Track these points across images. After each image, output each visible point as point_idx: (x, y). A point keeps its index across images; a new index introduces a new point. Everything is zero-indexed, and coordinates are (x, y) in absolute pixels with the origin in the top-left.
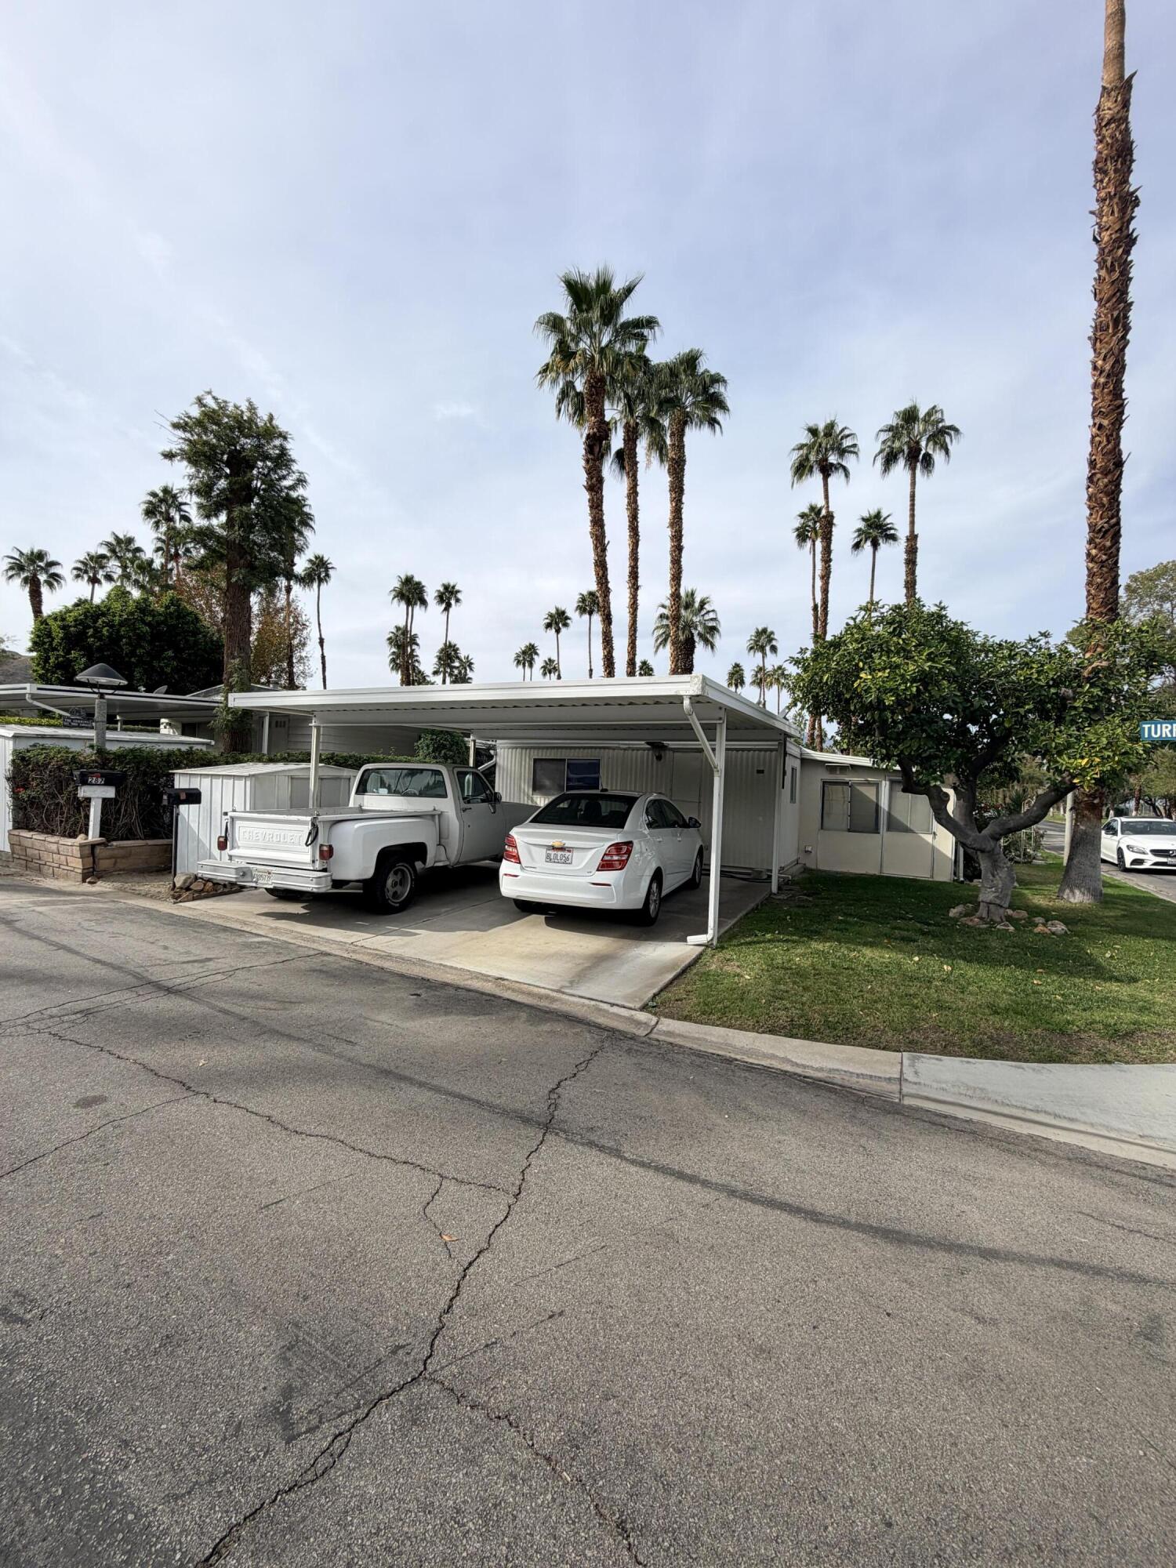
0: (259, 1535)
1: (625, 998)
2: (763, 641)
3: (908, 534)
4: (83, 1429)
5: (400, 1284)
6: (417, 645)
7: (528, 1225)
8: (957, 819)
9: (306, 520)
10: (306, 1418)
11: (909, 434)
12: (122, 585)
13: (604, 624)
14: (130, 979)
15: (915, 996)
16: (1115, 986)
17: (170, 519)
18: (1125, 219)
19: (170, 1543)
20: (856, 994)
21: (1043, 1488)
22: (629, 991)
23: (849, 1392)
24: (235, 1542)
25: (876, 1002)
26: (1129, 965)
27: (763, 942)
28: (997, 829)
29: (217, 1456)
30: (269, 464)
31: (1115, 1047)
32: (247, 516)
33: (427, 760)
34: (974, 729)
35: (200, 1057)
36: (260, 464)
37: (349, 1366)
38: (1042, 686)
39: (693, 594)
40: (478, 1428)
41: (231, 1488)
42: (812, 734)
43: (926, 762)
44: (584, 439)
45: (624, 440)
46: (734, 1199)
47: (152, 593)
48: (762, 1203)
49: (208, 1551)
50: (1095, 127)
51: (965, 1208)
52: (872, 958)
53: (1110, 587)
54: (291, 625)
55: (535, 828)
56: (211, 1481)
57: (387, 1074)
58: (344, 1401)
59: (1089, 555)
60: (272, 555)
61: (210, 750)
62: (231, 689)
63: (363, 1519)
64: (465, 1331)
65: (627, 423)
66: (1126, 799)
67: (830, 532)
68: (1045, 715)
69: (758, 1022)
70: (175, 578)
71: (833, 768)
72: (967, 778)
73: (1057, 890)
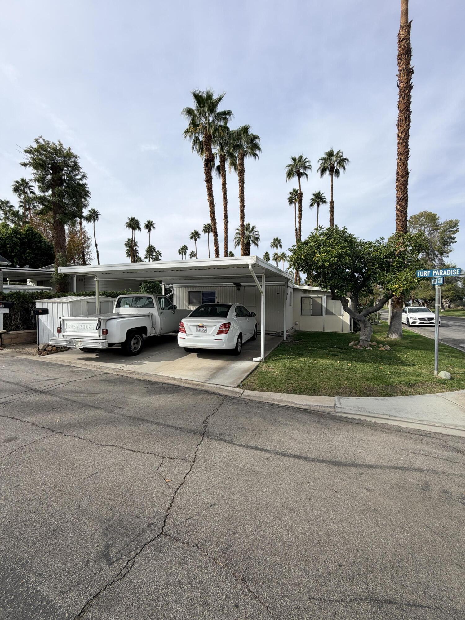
0: (100, 602)
1: (230, 383)
2: (277, 243)
3: (331, 201)
4: (20, 570)
5: (150, 500)
6: (138, 246)
7: (199, 472)
8: (351, 309)
9: (87, 194)
10: (116, 555)
11: (330, 161)
12: (5, 222)
13: (215, 236)
14: (23, 389)
15: (339, 376)
16: (408, 368)
17: (25, 193)
18: (409, 79)
19: (63, 610)
20: (317, 376)
21: (393, 546)
22: (232, 380)
23: (324, 521)
24: (90, 606)
25: (325, 379)
26: (413, 360)
27: (282, 359)
28: (366, 312)
29: (79, 575)
30: (70, 169)
31: (409, 390)
32: (61, 191)
33: (145, 293)
34: (357, 275)
35: (57, 418)
36: (66, 169)
37: (131, 534)
38: (381, 258)
39: (249, 224)
40: (186, 551)
41: (87, 586)
42: (296, 279)
43: (340, 288)
44: (204, 161)
45: (220, 161)
46: (277, 456)
47: (20, 225)
48: (288, 456)
49: (79, 612)
50: (398, 41)
51: (361, 451)
52: (322, 363)
53: (404, 221)
54: (83, 238)
55: (191, 319)
56: (78, 584)
57: (137, 419)
58: (131, 547)
59: (397, 208)
60: (73, 208)
61: (51, 292)
62: (58, 265)
63: (142, 591)
64: (177, 515)
65: (221, 154)
66: (409, 300)
67: (301, 200)
68: (382, 269)
69: (281, 389)
70: (29, 219)
71: (305, 291)
72: (354, 293)
73: (386, 334)
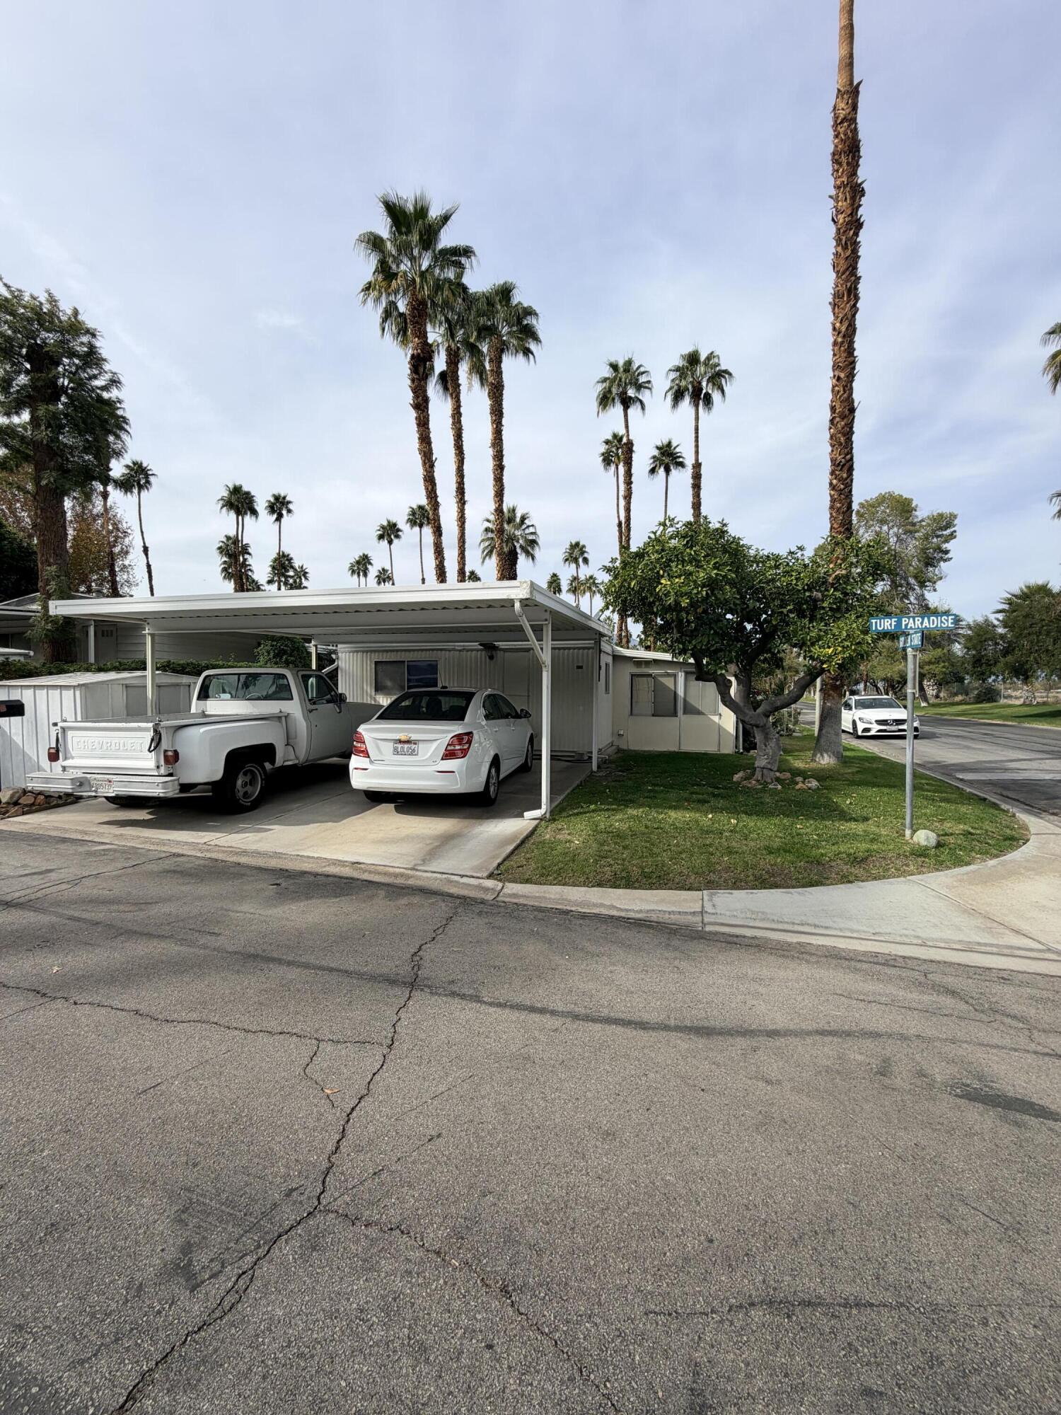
0: (173, 1374)
1: (472, 869)
2: (576, 553)
3: (694, 462)
5: (288, 1137)
6: (249, 554)
7: (402, 1069)
8: (737, 700)
9: (121, 424)
10: (208, 1266)
11: (693, 374)
13: (435, 535)
15: (710, 845)
16: (853, 825)
18: (855, 207)
19: (81, 1401)
20: (665, 848)
22: (476, 863)
23: (677, 1153)
24: (149, 1385)
25: (681, 853)
26: (863, 808)
27: (588, 812)
28: (768, 708)
29: (120, 1318)
30: (77, 361)
31: (854, 871)
32: (55, 416)
33: (269, 665)
34: (749, 627)
35: (53, 964)
36: (66, 361)
37: (245, 1215)
38: (799, 591)
39: (514, 510)
40: (374, 1241)
41: (139, 1341)
42: (621, 635)
43: (713, 655)
44: (409, 359)
45: (446, 362)
46: (578, 1022)
48: (601, 1022)
49: (122, 1400)
50: (832, 123)
51: (755, 1002)
52: (676, 819)
53: (847, 511)
54: (110, 532)
55: (381, 724)
56: (117, 1340)
57: (255, 957)
58: (244, 1245)
59: (831, 484)
60: (86, 458)
61: (29, 661)
62: (49, 596)
63: (274, 1338)
64: (353, 1165)
65: (449, 346)
66: (857, 683)
67: (631, 457)
68: (801, 614)
69: (587, 878)
71: (639, 663)
72: (744, 667)
73: (811, 755)
